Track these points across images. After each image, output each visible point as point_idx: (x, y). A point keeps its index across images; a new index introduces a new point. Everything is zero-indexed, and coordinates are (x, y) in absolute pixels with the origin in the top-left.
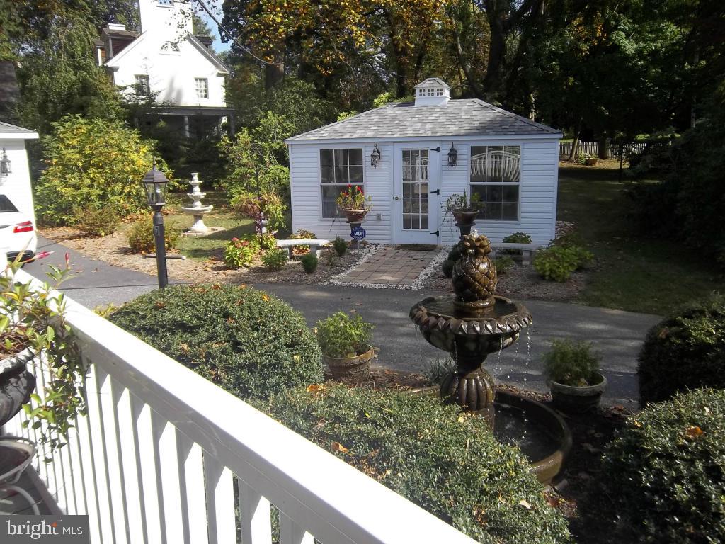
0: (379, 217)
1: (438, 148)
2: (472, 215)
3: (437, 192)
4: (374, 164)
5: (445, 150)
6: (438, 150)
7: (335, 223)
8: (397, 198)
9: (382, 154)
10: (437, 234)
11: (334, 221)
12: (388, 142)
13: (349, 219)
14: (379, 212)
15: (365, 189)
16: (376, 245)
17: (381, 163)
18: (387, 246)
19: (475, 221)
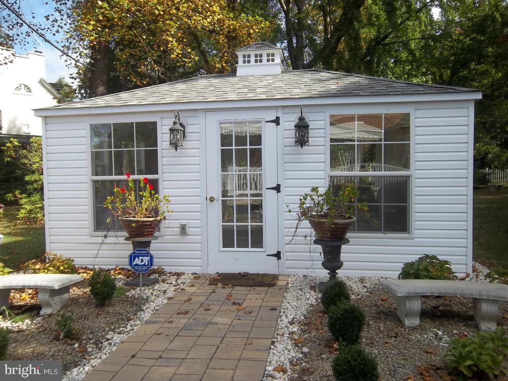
0: (183, 228)
1: (278, 118)
2: (343, 224)
3: (277, 188)
4: (175, 145)
5: (289, 121)
6: (277, 121)
7: (108, 240)
8: (212, 199)
9: (188, 130)
10: (278, 255)
11: (106, 236)
12: (197, 110)
13: (129, 232)
14: (184, 222)
15: (161, 185)
16: (179, 275)
17: (186, 144)
18: (197, 276)
19: (349, 235)
